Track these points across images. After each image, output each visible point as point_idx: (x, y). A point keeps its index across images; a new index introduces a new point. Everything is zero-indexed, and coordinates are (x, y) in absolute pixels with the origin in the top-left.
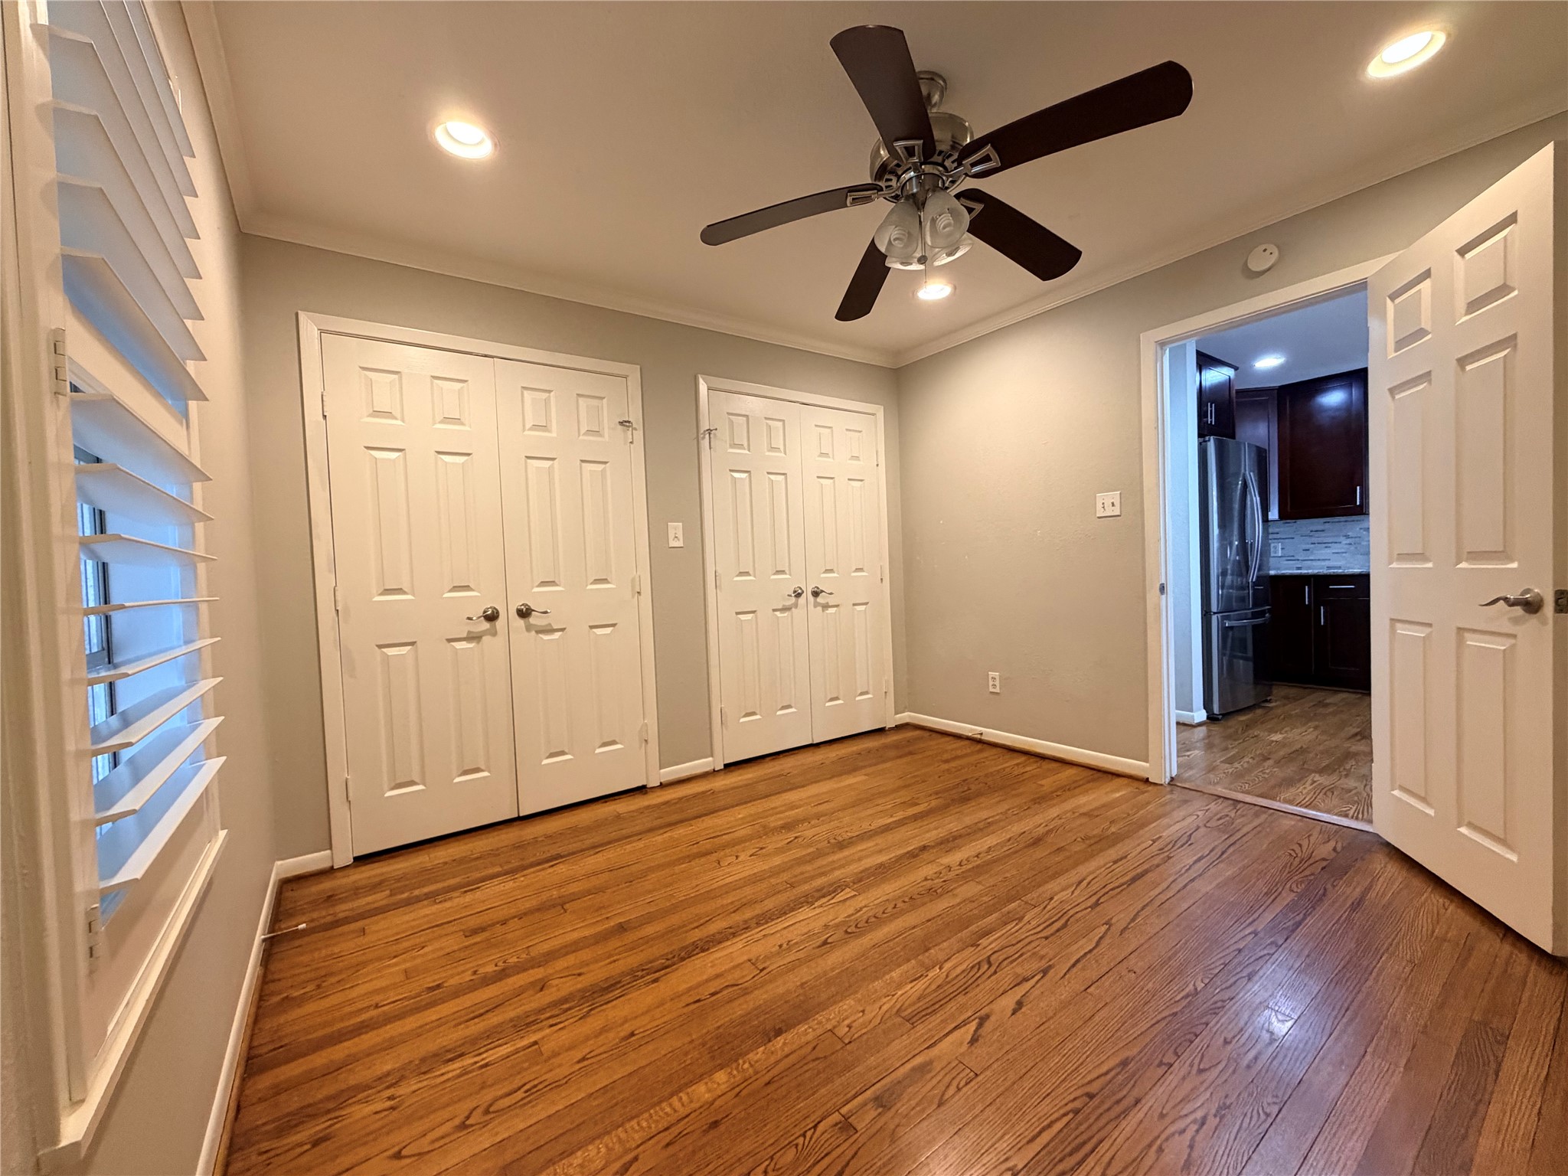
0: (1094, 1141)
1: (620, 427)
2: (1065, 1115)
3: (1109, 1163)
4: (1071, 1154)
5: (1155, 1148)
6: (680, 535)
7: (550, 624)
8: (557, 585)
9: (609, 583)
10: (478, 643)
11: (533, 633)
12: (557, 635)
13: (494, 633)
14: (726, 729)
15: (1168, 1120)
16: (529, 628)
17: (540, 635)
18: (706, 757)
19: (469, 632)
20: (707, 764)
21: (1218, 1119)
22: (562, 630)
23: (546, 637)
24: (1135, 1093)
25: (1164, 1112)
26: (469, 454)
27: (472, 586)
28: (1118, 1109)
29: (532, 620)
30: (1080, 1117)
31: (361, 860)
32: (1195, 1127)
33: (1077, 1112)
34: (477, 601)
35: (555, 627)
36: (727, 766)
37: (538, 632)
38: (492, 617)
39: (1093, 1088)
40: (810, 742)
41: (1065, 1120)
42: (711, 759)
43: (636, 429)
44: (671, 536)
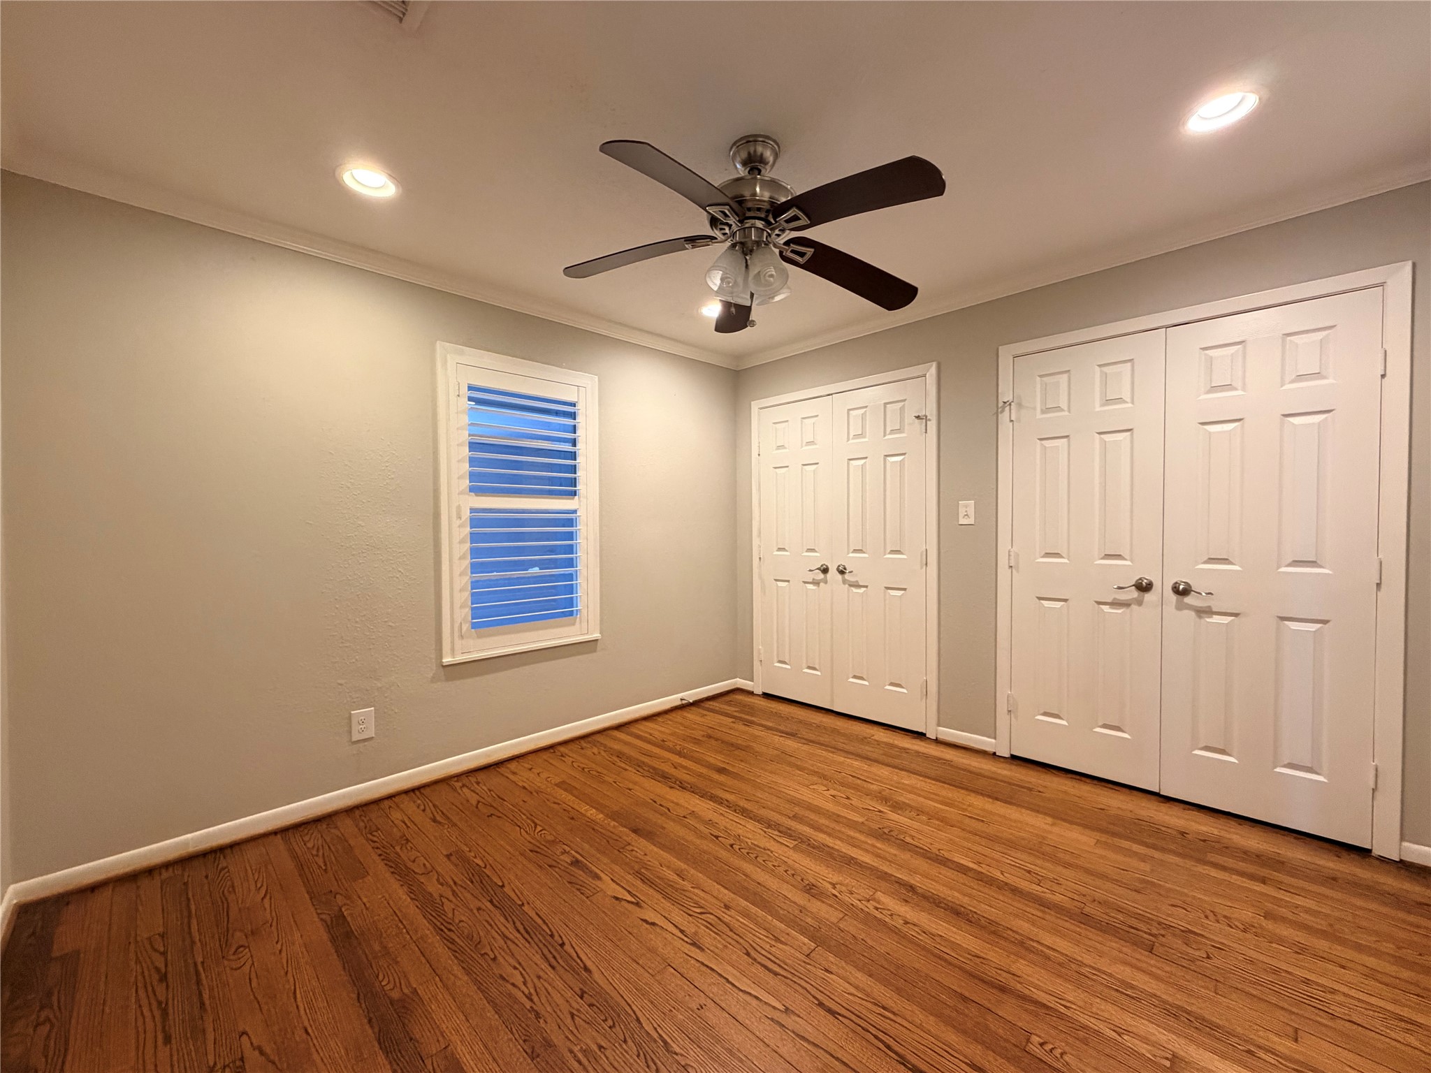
0: (530, 940)
1: (916, 421)
2: (550, 930)
3: (514, 942)
4: (525, 928)
5: (518, 966)
6: (971, 512)
7: (857, 581)
8: (864, 553)
9: (902, 554)
10: (819, 586)
11: (847, 585)
12: (863, 589)
13: (826, 582)
14: (1016, 717)
15: (536, 980)
16: (844, 581)
17: (852, 588)
18: (989, 737)
19: (813, 579)
20: (990, 744)
21: (528, 1007)
22: (866, 587)
23: (854, 590)
24: (558, 968)
25: (541, 980)
26: (817, 464)
27: (817, 549)
28: (549, 956)
29: (847, 576)
30: (548, 938)
31: (767, 696)
32: (526, 992)
33: (552, 936)
34: (818, 559)
35: (861, 584)
36: (1014, 758)
37: (851, 586)
38: (825, 571)
39: (567, 947)
40: (1157, 790)
41: (548, 931)
42: (993, 741)
43: (930, 420)
44: (962, 511)
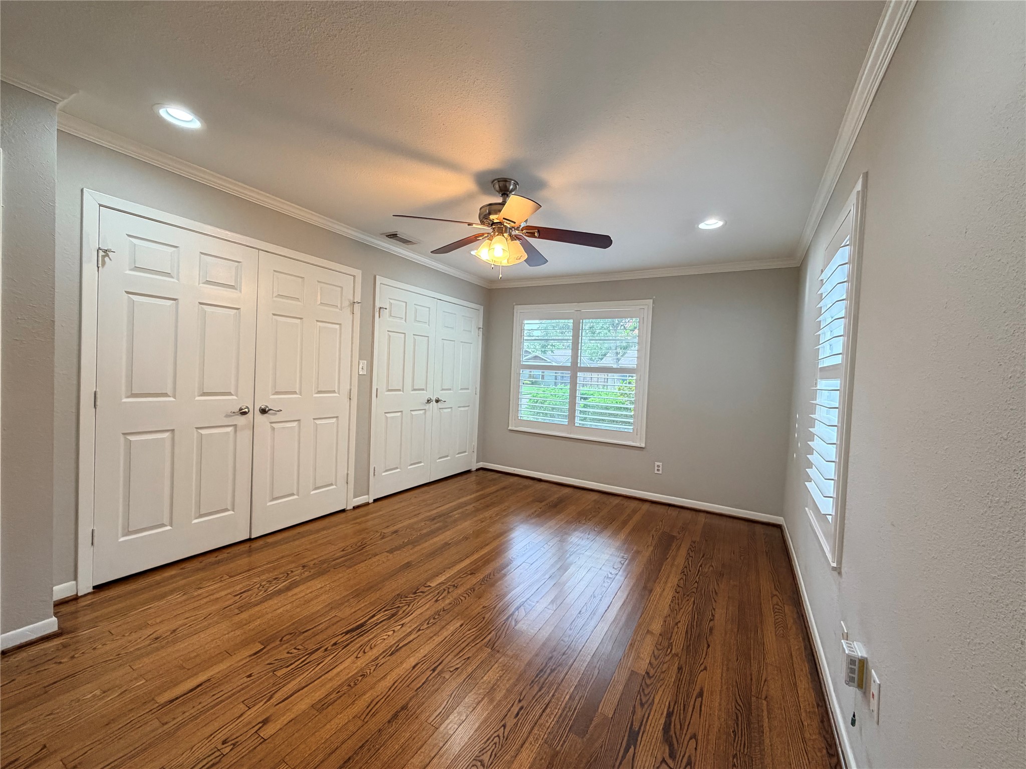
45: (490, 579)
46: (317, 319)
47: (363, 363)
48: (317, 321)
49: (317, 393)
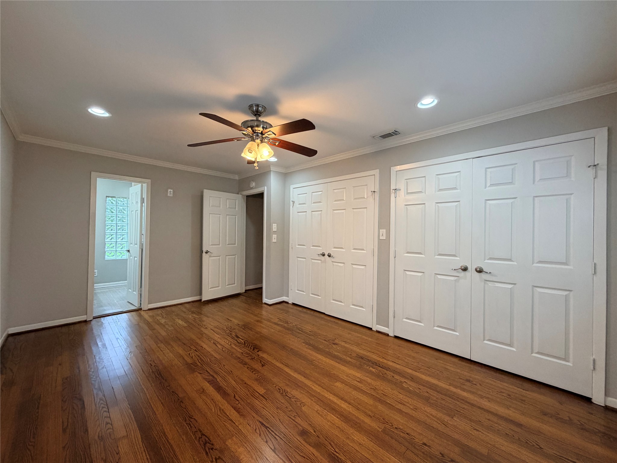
45: (255, 374)
46: (353, 208)
47: (383, 231)
48: (353, 209)
49: (353, 250)
